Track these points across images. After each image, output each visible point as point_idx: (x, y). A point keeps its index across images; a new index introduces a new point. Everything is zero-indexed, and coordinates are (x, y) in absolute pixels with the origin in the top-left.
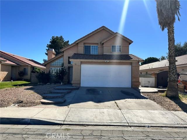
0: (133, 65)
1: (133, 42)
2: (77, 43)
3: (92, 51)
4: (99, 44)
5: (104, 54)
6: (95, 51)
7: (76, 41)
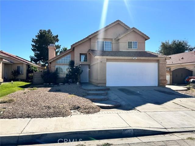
0: (160, 62)
1: (149, 38)
2: (90, 38)
3: (105, 47)
4: (113, 39)
5: (120, 50)
6: (108, 47)
7: (90, 36)
